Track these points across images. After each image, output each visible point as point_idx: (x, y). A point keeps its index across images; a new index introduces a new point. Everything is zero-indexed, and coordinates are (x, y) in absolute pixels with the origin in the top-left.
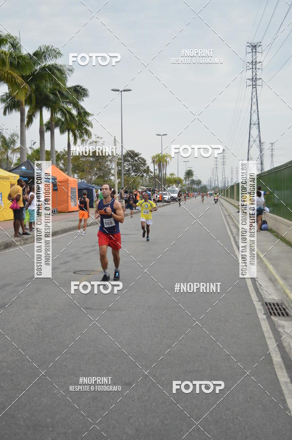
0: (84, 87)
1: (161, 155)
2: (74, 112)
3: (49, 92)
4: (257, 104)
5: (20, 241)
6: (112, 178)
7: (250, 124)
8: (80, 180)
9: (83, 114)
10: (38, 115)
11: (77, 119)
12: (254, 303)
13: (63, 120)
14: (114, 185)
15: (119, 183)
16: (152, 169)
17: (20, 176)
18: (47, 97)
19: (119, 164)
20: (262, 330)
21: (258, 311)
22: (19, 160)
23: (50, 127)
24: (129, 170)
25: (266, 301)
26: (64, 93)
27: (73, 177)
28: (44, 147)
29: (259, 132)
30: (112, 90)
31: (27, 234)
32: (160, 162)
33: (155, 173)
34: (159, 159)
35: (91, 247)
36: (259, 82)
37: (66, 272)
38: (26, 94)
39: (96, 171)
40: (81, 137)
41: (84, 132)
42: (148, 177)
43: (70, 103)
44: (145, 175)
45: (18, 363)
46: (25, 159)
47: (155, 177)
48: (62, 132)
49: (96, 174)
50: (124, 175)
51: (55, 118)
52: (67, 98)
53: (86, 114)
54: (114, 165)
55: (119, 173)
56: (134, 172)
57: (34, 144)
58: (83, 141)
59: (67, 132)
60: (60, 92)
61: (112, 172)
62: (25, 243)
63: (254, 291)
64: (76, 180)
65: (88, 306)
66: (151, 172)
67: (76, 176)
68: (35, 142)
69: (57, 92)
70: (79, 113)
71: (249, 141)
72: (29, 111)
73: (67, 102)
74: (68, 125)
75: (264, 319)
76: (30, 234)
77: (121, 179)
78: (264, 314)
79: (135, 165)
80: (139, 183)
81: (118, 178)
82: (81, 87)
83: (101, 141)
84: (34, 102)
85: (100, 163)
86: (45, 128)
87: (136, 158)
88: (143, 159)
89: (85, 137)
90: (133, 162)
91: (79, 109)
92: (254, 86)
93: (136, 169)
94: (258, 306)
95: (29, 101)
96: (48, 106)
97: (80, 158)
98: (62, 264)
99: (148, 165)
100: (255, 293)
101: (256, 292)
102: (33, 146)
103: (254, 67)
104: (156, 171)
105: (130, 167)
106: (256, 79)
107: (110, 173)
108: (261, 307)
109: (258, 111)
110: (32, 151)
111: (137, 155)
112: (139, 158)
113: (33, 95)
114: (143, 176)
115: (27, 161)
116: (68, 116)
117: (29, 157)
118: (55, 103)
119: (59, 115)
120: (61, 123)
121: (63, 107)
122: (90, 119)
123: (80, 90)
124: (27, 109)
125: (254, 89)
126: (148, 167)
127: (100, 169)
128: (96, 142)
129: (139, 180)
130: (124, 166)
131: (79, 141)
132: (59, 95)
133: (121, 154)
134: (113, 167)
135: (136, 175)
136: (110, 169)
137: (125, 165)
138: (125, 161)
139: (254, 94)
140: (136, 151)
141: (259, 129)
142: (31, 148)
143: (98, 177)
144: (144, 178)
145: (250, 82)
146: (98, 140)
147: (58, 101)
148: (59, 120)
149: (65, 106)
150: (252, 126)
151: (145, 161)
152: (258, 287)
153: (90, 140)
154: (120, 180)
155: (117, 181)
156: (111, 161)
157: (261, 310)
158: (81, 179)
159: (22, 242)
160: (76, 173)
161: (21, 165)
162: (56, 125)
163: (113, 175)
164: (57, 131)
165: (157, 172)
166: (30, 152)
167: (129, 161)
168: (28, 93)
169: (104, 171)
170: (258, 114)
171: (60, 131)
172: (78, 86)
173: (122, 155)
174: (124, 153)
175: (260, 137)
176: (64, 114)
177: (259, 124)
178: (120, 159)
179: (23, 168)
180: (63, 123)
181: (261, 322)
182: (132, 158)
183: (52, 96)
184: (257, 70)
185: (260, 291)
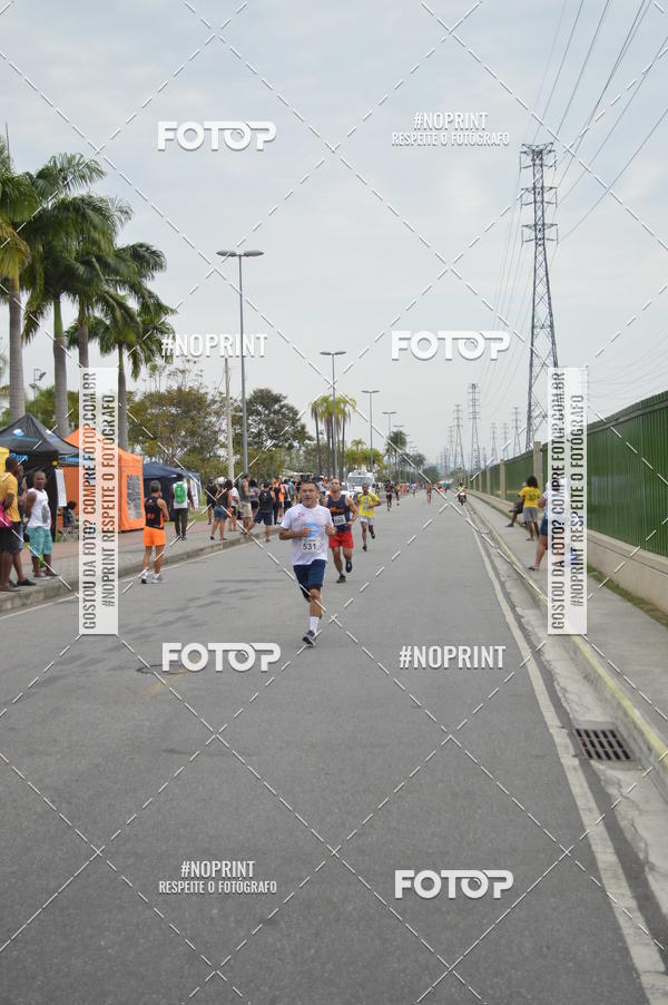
0: (154, 249)
1: (332, 398)
2: (133, 304)
3: (76, 259)
4: (548, 280)
5: (12, 599)
6: (221, 452)
7: (533, 327)
8: (147, 459)
9: (153, 308)
10: (50, 311)
11: (139, 319)
12: (551, 731)
13: (108, 322)
14: (226, 468)
15: (238, 464)
16: (311, 430)
17: (11, 451)
18: (70, 271)
19: (236, 421)
20: (570, 792)
21: (560, 750)
22: (8, 413)
23: (77, 338)
24: (259, 434)
25: (578, 727)
26: (111, 260)
27: (133, 452)
28: (65, 385)
29: (554, 343)
30: (219, 253)
31: (27, 583)
32: (330, 415)
33: (318, 440)
34: (327, 408)
35: (177, 610)
36: (549, 233)
37: (121, 668)
38: (22, 263)
39: (185, 437)
40: (148, 360)
41: (154, 348)
42: (303, 448)
43: (123, 283)
44: (296, 444)
45: (13, 880)
46: (22, 413)
47: (318, 449)
48: (105, 349)
49: (185, 444)
50: (249, 445)
51: (89, 317)
52: (117, 272)
53: (161, 309)
54: (224, 424)
55: (238, 441)
56: (272, 438)
57: (41, 377)
58: (154, 368)
59: (117, 350)
60: (99, 259)
61: (221, 438)
62: (24, 605)
63: (549, 703)
64: (139, 458)
65: (171, 747)
66: (310, 438)
67: (138, 448)
68: (44, 374)
69: (94, 260)
70: (145, 307)
71: (531, 365)
72: (29, 304)
73: (117, 281)
74: (119, 333)
75: (574, 768)
76: (34, 584)
77: (242, 455)
78: (575, 756)
79: (272, 423)
80: (283, 462)
81: (235, 453)
82: (148, 249)
83: (195, 369)
84: (40, 282)
85: (192, 419)
86: (66, 340)
87: (277, 407)
88: (291, 409)
89: (159, 361)
90: (268, 415)
91: (144, 298)
92: (540, 242)
93: (276, 432)
94: (561, 738)
95: (28, 279)
96: (72, 291)
97: (147, 409)
98: (110, 650)
99: (302, 421)
100: (552, 709)
101: (555, 706)
102: (38, 383)
103: (539, 199)
104: (320, 436)
105: (262, 426)
106: (543, 225)
107: (216, 441)
108: (568, 741)
109: (549, 298)
110: (37, 393)
111: (277, 399)
112: (282, 407)
113: (39, 268)
114: (291, 447)
115: (27, 417)
116: (118, 313)
117: (30, 407)
118: (89, 282)
119: (97, 313)
120: (102, 330)
121: (107, 292)
122: (169, 319)
123: (146, 254)
124: (24, 298)
125: (541, 249)
126: (303, 427)
127: (192, 434)
128: (183, 372)
129: (282, 455)
130: (249, 425)
131: (144, 370)
132: (97, 266)
133: (240, 398)
134: (224, 427)
135: (275, 445)
136: (216, 432)
137: (250, 422)
138: (251, 413)
139: (540, 258)
140: (275, 391)
141: (553, 336)
142: (33, 387)
143: (190, 451)
144: (294, 451)
145: (530, 234)
146: (188, 366)
147: (96, 279)
148: (99, 322)
149: (112, 291)
150: (536, 331)
151: (296, 413)
152: (560, 695)
153: (170, 368)
154: (238, 456)
155: (233, 460)
156: (218, 414)
157: (567, 747)
158: (150, 456)
159: (18, 602)
160: (138, 442)
161: (13, 426)
162: (93, 334)
163: (223, 446)
164: (94, 347)
165: (324, 437)
166: (31, 395)
167: (259, 414)
168: (27, 261)
169: (202, 436)
170: (550, 304)
171: (102, 349)
172: (141, 246)
173: (242, 400)
174: (247, 397)
175: (555, 356)
176: (109, 309)
177: (552, 326)
178: (238, 409)
179: (18, 432)
180: (107, 328)
181: (568, 775)
182: (266, 407)
183: (81, 269)
184: (545, 205)
185: (565, 704)
